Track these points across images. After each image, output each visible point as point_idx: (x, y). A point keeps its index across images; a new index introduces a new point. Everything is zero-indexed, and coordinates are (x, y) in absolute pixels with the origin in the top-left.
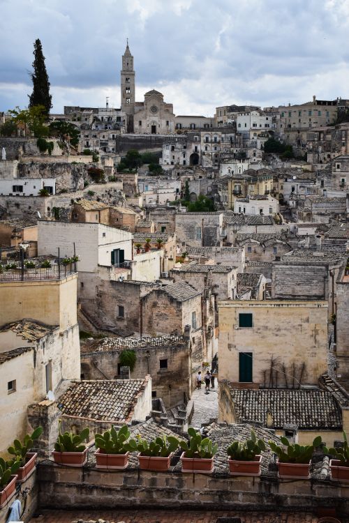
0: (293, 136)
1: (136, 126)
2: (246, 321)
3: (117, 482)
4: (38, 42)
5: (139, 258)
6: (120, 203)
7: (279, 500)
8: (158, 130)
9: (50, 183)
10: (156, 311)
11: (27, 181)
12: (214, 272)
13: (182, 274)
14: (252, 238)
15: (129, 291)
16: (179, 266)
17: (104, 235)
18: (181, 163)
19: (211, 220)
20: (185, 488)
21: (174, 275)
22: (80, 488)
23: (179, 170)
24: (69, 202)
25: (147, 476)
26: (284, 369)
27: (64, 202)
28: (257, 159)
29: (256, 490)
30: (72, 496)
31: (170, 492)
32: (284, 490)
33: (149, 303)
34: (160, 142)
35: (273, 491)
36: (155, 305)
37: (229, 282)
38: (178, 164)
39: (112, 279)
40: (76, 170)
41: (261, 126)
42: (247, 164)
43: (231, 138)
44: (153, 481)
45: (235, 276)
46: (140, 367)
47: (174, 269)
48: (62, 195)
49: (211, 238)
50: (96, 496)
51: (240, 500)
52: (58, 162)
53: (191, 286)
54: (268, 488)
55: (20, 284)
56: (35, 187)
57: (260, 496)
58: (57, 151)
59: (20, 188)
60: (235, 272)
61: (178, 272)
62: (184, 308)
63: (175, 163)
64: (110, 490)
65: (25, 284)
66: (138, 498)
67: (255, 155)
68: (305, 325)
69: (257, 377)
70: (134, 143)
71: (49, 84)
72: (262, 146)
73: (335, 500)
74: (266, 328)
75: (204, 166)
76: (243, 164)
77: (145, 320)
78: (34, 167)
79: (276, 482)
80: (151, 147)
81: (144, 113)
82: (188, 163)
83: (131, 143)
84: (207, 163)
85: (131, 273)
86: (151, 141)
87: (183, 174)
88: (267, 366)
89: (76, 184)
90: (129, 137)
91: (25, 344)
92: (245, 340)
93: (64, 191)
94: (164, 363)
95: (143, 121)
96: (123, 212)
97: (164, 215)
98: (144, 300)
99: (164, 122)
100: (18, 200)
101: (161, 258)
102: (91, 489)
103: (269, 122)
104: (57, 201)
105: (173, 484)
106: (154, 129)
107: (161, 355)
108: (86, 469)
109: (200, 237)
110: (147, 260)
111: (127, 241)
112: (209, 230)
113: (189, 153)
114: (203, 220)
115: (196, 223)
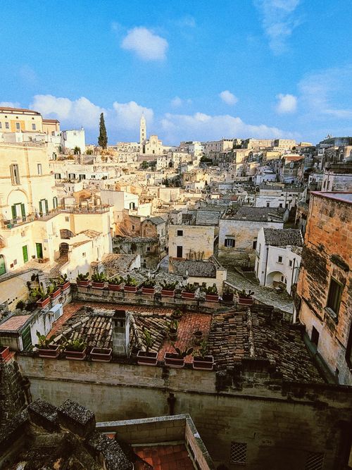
0: (213, 155)
1: (146, 150)
2: (180, 233)
3: (100, 293)
4: (102, 114)
5: (141, 206)
7: (161, 304)
9: (106, 174)
10: (147, 228)
11: (97, 173)
12: (172, 213)
15: (136, 219)
17: (127, 196)
18: (165, 166)
19: (175, 191)
20: (125, 297)
22: (87, 294)
24: (114, 182)
25: (111, 292)
26: (195, 253)
27: (112, 183)
28: (197, 165)
29: (153, 300)
30: (84, 297)
31: (120, 298)
32: (163, 300)
33: (144, 225)
34: (156, 157)
35: (159, 300)
36: (146, 225)
37: (178, 217)
39: (130, 215)
40: (117, 169)
41: (199, 150)
42: (193, 167)
44: (114, 294)
45: (181, 215)
46: (139, 250)
47: (156, 211)
48: (111, 180)
49: (174, 198)
50: (93, 297)
51: (147, 303)
52: (110, 165)
54: (157, 299)
57: (154, 302)
58: (109, 161)
59: (94, 177)
60: (181, 213)
62: (158, 227)
63: (162, 167)
64: (98, 296)
66: (108, 299)
67: (196, 163)
68: (205, 236)
69: (184, 256)
70: (145, 158)
72: (199, 159)
73: (183, 305)
74: (188, 236)
75: (175, 168)
76: (191, 167)
77: (143, 231)
78: (100, 168)
79: (161, 297)
80: (153, 159)
81: (149, 144)
82: (168, 166)
84: (176, 166)
85: (138, 212)
86: (152, 156)
87: (165, 171)
88: (188, 252)
89: (117, 175)
90: (143, 155)
91: (89, 239)
92: (180, 241)
93: (112, 178)
94: (149, 249)
95: (149, 148)
96: (136, 187)
97: (154, 188)
98: (142, 223)
99: (158, 149)
100: (94, 181)
101: (150, 206)
102: (91, 295)
103: (203, 149)
104: (109, 182)
105: (121, 295)
106: (154, 152)
107: (147, 246)
108: (89, 287)
109: (169, 198)
110: (144, 207)
111: (136, 199)
112: (173, 195)
113: (168, 162)
114: (171, 191)
115: (168, 192)
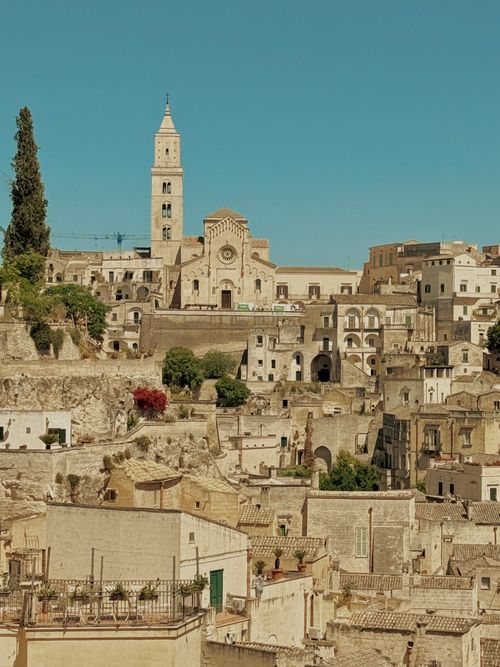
4: (25, 115)
6: (203, 467)
8: (235, 298)
9: (60, 421)
11: (12, 416)
12: (428, 632)
13: (354, 634)
14: (490, 556)
16: (344, 616)
17: (192, 536)
18: (293, 377)
19: (390, 510)
21: (337, 636)
23: (286, 395)
24: (100, 464)
27: (88, 465)
28: (471, 370)
34: (240, 329)
37: (465, 654)
38: (284, 378)
39: (209, 639)
40: (112, 393)
41: (478, 289)
42: (449, 381)
43: (408, 318)
45: (477, 643)
47: (336, 621)
48: (87, 448)
49: (389, 553)
52: (76, 375)
53: (387, 659)
55: (60, 635)
56: (28, 430)
58: (69, 349)
60: (476, 632)
61: (346, 629)
63: (276, 378)
65: (68, 635)
67: (465, 359)
70: (182, 332)
71: (46, 202)
72: (482, 340)
75: (346, 385)
76: (439, 380)
78: (27, 387)
80: (220, 339)
81: (205, 261)
82: (307, 377)
83: (177, 332)
84: (352, 377)
85: (249, 625)
86: (220, 326)
87: (295, 403)
89: (113, 423)
90: (170, 318)
93: (87, 440)
95: (202, 280)
96: (211, 487)
97: (280, 498)
99: (250, 282)
101: (306, 596)
104: (76, 461)
106: (227, 299)
109: (364, 550)
110: (277, 598)
111: (238, 554)
112: (385, 535)
113: (310, 354)
114: (370, 510)
115: (355, 518)
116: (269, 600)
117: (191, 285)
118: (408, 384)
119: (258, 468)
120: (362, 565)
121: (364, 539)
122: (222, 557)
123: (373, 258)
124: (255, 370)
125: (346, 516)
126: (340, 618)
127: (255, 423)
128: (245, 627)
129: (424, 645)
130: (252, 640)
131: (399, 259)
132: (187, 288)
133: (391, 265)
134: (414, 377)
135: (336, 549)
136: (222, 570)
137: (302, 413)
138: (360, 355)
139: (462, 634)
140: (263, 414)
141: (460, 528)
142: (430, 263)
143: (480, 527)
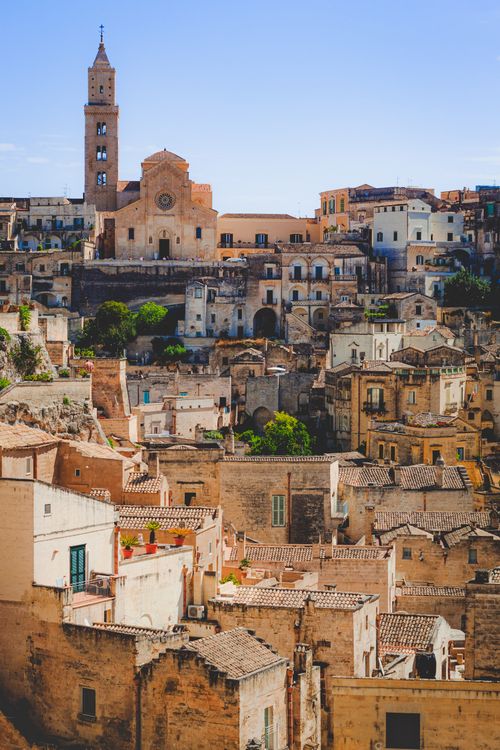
1: (121, 240)
5: (131, 568)
6: (85, 432)
8: (175, 249)
10: (174, 703)
12: (319, 609)
13: (237, 612)
14: (414, 525)
15: (109, 650)
16: (229, 592)
17: (48, 508)
18: (233, 333)
19: (310, 476)
21: (218, 615)
28: (424, 324)
33: (156, 683)
34: (179, 281)
36: (171, 687)
37: (356, 633)
38: (225, 334)
39: (67, 620)
42: (399, 336)
43: (359, 269)
45: (372, 620)
47: (219, 599)
49: (308, 522)
53: (260, 640)
60: (371, 610)
61: (228, 608)
62: (244, 697)
63: (217, 333)
67: (418, 311)
70: (115, 284)
72: (437, 291)
75: (291, 341)
76: (390, 336)
77: (148, 725)
80: (159, 292)
81: (141, 206)
82: (249, 332)
83: (109, 284)
84: (297, 331)
85: (113, 605)
86: (156, 278)
87: (236, 361)
90: (103, 269)
95: (137, 227)
96: (92, 453)
97: (190, 463)
98: (144, 673)
99: (190, 231)
101: (185, 571)
103: (456, 227)
106: (164, 248)
109: (281, 519)
110: (151, 575)
111: (103, 527)
112: (304, 503)
113: (253, 308)
114: (289, 474)
115: (271, 484)
116: (141, 577)
117: (125, 232)
118: (355, 338)
119: (194, 430)
120: (278, 535)
121: (282, 507)
122: (84, 531)
123: (324, 204)
124: (193, 324)
125: (261, 482)
126: (222, 596)
127: (192, 383)
128: (109, 606)
129: (311, 624)
130: (117, 622)
131: (351, 206)
132: (121, 237)
133: (342, 211)
134: (363, 332)
135: (252, 518)
136: (84, 545)
137: (243, 371)
138: (306, 308)
139: (354, 611)
140: (201, 372)
141: (386, 494)
142: (382, 209)
143: (409, 493)
